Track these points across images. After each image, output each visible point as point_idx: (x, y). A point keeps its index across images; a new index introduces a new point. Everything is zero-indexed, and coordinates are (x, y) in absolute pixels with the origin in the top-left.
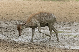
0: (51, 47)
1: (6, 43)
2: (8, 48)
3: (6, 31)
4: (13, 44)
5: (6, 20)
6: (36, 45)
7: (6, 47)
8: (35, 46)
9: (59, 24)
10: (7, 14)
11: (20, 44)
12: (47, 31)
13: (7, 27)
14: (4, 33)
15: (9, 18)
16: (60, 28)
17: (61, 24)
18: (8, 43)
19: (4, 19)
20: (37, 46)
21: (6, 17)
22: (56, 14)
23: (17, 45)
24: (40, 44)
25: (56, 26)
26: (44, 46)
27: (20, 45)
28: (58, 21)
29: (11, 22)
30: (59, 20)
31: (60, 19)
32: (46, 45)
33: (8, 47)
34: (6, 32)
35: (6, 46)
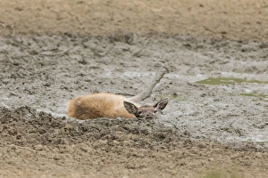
0: (192, 139)
1: (15, 122)
2: (22, 144)
3: (13, 76)
4: (42, 128)
5: (14, 31)
6: (130, 131)
7: (15, 137)
8: (130, 135)
9: (221, 49)
10: (20, 7)
11: (67, 126)
12: (177, 76)
13: (17, 61)
14: (6, 83)
15: (27, 24)
16: (225, 65)
17: (230, 50)
18: (21, 122)
19: (8, 27)
20: (134, 136)
21: (16, 19)
22: (213, 9)
23: (57, 131)
24: (149, 130)
25: (212, 56)
26: (162, 137)
27: (70, 129)
28: (220, 36)
29: (34, 40)
30: (224, 33)
31: (226, 29)
32: (171, 131)
33: (24, 139)
34: (13, 80)
35: (15, 133)
